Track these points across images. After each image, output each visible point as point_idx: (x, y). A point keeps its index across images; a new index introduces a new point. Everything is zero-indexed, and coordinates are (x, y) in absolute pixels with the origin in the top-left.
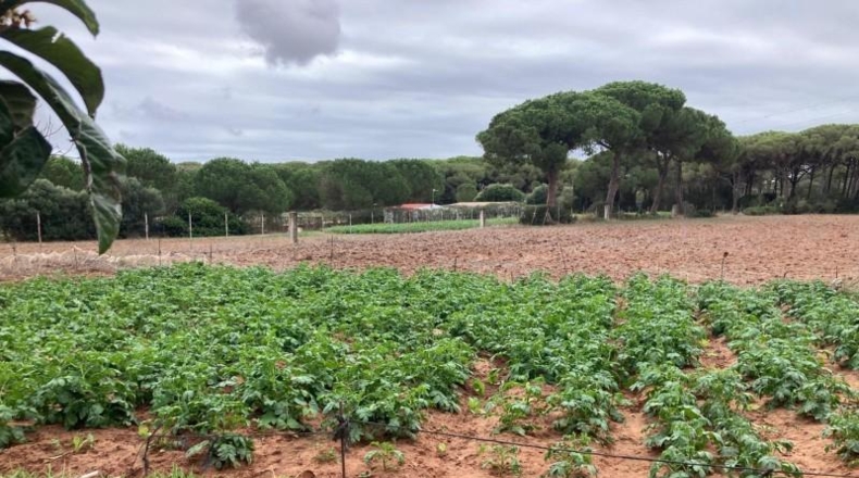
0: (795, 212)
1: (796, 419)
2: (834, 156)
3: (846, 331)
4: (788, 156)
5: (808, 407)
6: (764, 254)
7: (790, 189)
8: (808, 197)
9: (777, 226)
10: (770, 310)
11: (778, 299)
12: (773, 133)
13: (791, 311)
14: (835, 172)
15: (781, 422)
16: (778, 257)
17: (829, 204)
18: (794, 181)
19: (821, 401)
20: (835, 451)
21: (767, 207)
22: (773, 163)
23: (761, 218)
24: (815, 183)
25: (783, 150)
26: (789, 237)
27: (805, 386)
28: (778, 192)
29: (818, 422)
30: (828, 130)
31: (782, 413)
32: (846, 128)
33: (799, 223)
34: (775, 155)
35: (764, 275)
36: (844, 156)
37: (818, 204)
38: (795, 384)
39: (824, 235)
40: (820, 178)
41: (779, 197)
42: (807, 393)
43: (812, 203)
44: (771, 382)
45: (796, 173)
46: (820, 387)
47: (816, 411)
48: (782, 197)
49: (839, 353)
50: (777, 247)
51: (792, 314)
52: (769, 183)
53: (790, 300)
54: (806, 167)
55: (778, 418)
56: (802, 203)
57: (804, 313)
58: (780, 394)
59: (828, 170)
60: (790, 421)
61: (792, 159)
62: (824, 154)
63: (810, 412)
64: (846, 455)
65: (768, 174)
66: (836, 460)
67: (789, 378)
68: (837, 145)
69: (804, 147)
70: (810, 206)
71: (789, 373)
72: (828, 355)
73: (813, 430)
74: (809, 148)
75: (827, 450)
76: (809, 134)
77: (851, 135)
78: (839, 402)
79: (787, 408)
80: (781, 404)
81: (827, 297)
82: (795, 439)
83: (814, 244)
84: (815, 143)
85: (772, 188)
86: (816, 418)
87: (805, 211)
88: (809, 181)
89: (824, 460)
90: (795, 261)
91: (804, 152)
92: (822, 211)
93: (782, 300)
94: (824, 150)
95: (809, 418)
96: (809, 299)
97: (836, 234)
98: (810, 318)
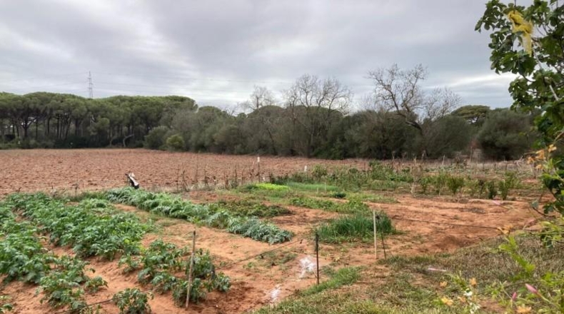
0: (29, 147)
1: (24, 286)
2: (48, 112)
3: (54, 223)
4: (18, 110)
5: (30, 277)
6: (8, 176)
7: (24, 132)
8: (36, 138)
9: (18, 157)
10: (8, 215)
11: (13, 206)
12: (5, 94)
13: (24, 214)
14: (51, 122)
15: (14, 290)
16: (18, 177)
17: (50, 143)
18: (26, 127)
19: (38, 271)
20: (47, 301)
21: (9, 144)
22: (9, 114)
23: (6, 151)
24: (39, 129)
25: (14, 106)
26: (25, 164)
27: (27, 263)
28: (16, 134)
29: (36, 285)
30: (43, 96)
31: (15, 284)
32: (53, 95)
33: (32, 155)
34: (9, 109)
35: (8, 191)
36: (54, 113)
37: (43, 142)
38: (21, 263)
39: (49, 162)
40: (42, 126)
41: (17, 137)
42: (29, 267)
43: (39, 142)
44: (5, 265)
45: (26, 122)
46: (36, 262)
47: (35, 278)
48: (19, 137)
49: (53, 237)
50: (17, 171)
51: (25, 216)
52: (9, 127)
53: (24, 207)
54: (32, 118)
55: (11, 289)
56: (32, 142)
57: (31, 214)
58: (12, 272)
59: (46, 121)
60: (19, 288)
61: (22, 112)
62: (42, 111)
63: (32, 279)
64: (53, 302)
65: (7, 121)
66: (48, 306)
67: (17, 260)
68: (49, 105)
69: (28, 105)
70: (38, 144)
71: (17, 257)
72: (46, 239)
73: (33, 291)
74: (32, 106)
75: (41, 302)
76: (30, 96)
77: (57, 100)
78: (50, 269)
79: (18, 280)
80: (13, 278)
81: (46, 202)
82: (23, 300)
83: (42, 168)
84: (35, 103)
85: (11, 131)
86: (36, 282)
87: (35, 147)
88: (35, 127)
89: (41, 309)
90: (29, 180)
91: (29, 109)
92: (47, 147)
93: (18, 206)
94: (42, 108)
95: (32, 284)
96: (34, 204)
97: (55, 161)
98: (35, 217)
